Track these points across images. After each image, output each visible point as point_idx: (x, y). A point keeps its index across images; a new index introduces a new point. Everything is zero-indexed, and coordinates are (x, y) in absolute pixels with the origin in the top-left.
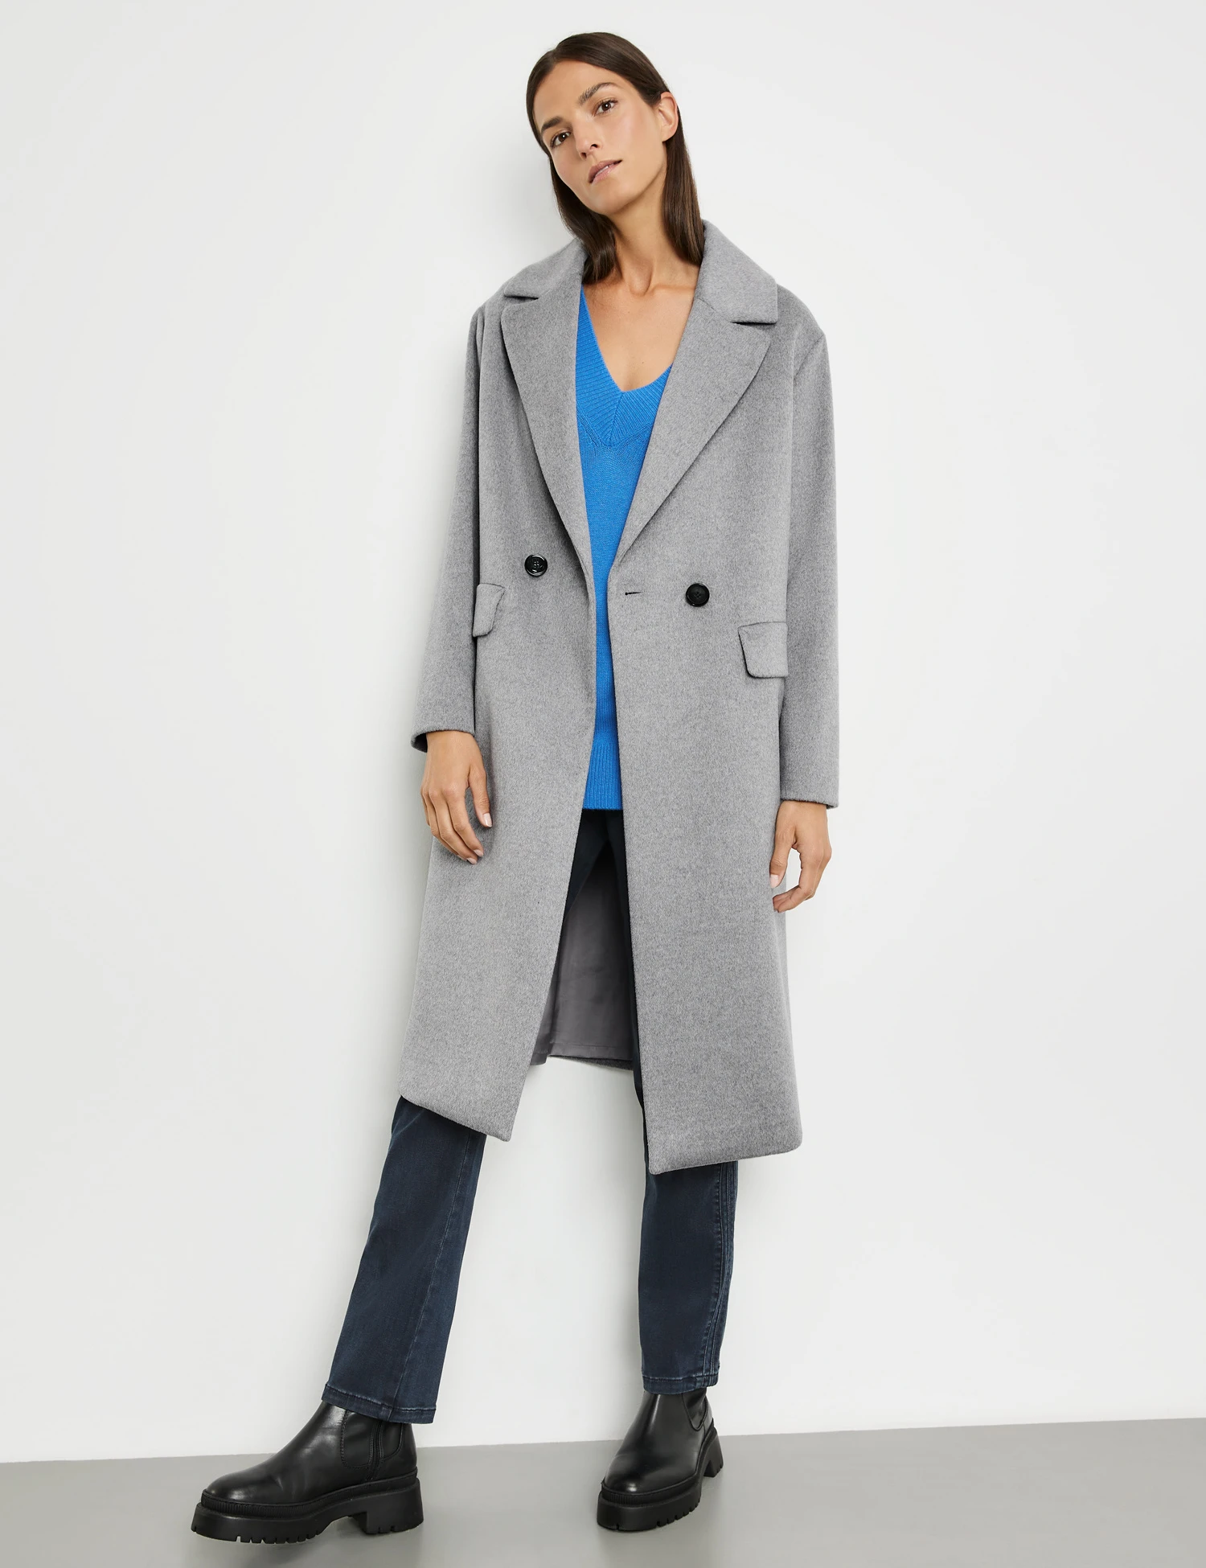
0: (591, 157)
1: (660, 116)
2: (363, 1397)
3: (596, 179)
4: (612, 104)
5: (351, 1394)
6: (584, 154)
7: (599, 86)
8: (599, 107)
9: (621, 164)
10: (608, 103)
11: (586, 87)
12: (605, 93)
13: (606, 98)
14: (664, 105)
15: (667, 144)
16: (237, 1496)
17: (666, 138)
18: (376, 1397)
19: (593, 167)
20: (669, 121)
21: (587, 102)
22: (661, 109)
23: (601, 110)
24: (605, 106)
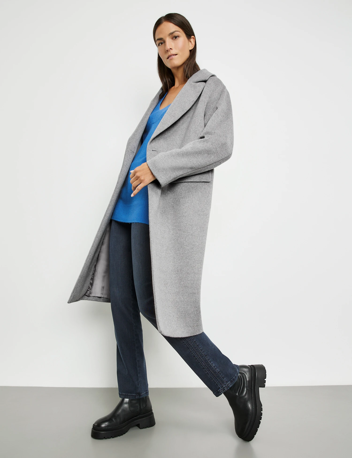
0: (169, 52)
1: (190, 43)
2: (130, 394)
3: (169, 58)
4: (178, 37)
5: (127, 394)
6: (167, 51)
7: (175, 31)
8: (174, 37)
9: (177, 55)
10: (177, 36)
11: (172, 31)
12: (176, 34)
13: (176, 35)
14: (192, 40)
15: (190, 51)
16: (103, 426)
17: (191, 49)
18: (134, 394)
19: (169, 55)
20: (192, 44)
21: (171, 35)
22: (191, 40)
23: (174, 38)
24: (176, 37)
